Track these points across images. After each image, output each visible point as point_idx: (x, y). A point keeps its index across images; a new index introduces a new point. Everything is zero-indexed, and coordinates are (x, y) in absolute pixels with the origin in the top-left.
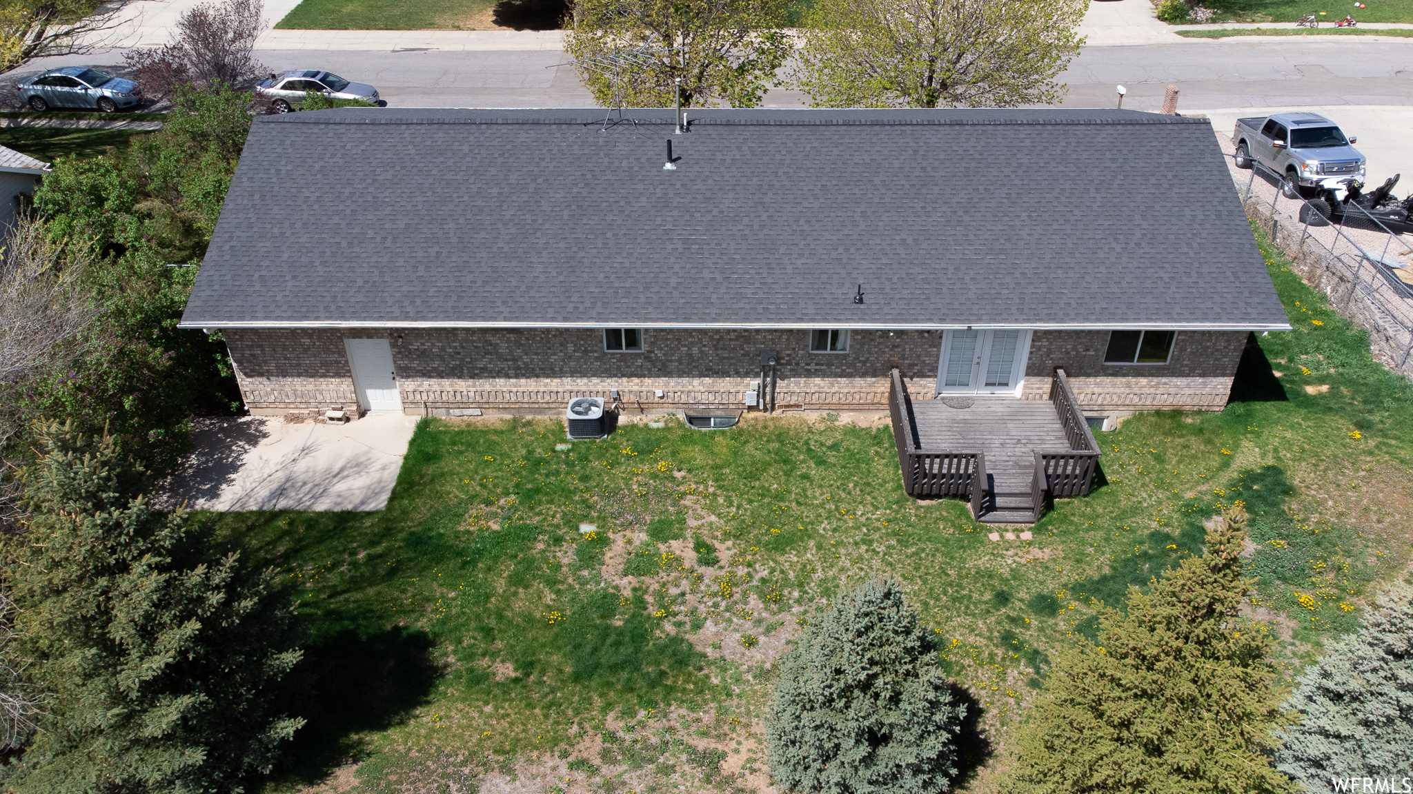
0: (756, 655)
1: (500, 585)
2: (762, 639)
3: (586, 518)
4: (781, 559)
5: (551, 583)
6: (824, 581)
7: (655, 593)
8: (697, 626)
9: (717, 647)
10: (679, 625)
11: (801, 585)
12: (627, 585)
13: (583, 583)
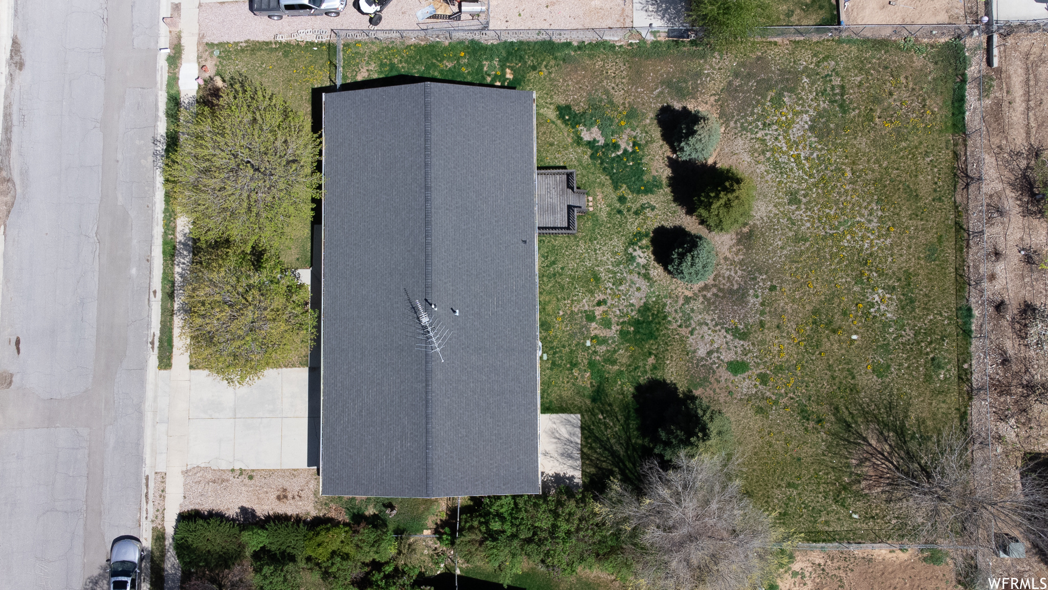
0: (643, 287)
1: (616, 367)
2: (637, 285)
3: (584, 344)
4: (603, 278)
5: (615, 351)
6: (613, 266)
7: (619, 318)
8: (632, 305)
9: (641, 299)
10: (632, 310)
11: (616, 273)
12: (615, 328)
13: (614, 342)
